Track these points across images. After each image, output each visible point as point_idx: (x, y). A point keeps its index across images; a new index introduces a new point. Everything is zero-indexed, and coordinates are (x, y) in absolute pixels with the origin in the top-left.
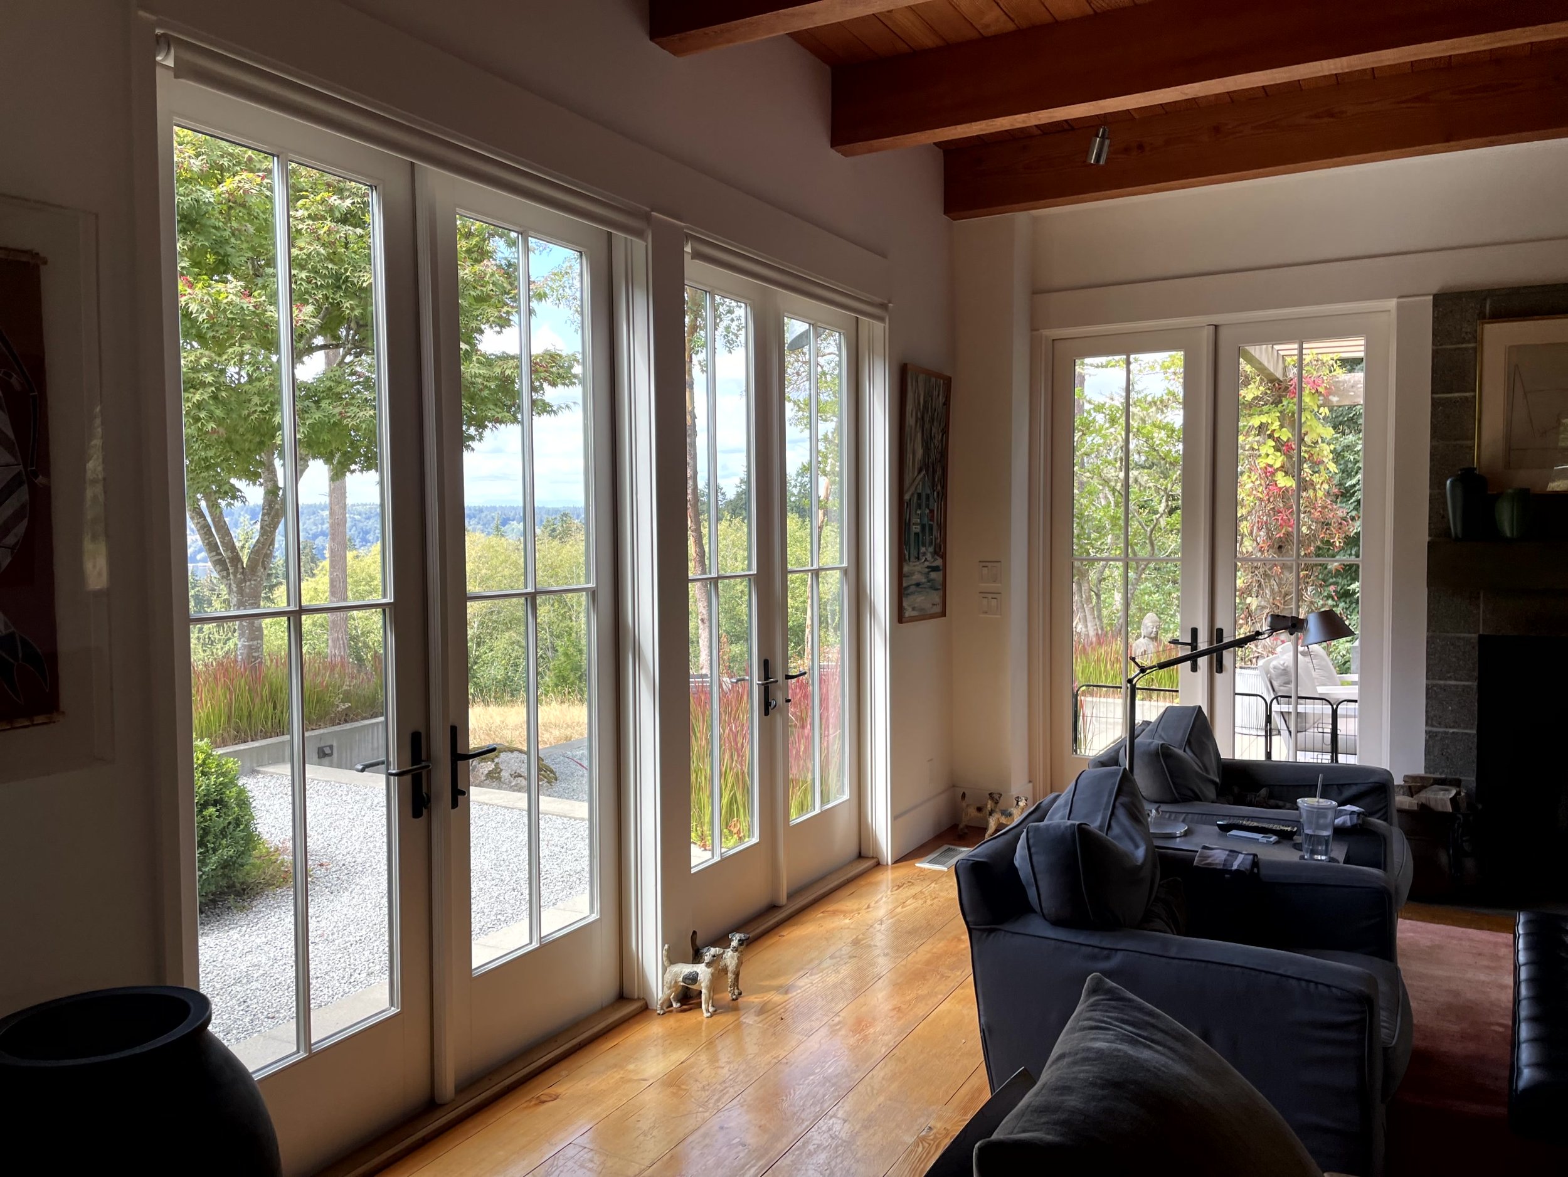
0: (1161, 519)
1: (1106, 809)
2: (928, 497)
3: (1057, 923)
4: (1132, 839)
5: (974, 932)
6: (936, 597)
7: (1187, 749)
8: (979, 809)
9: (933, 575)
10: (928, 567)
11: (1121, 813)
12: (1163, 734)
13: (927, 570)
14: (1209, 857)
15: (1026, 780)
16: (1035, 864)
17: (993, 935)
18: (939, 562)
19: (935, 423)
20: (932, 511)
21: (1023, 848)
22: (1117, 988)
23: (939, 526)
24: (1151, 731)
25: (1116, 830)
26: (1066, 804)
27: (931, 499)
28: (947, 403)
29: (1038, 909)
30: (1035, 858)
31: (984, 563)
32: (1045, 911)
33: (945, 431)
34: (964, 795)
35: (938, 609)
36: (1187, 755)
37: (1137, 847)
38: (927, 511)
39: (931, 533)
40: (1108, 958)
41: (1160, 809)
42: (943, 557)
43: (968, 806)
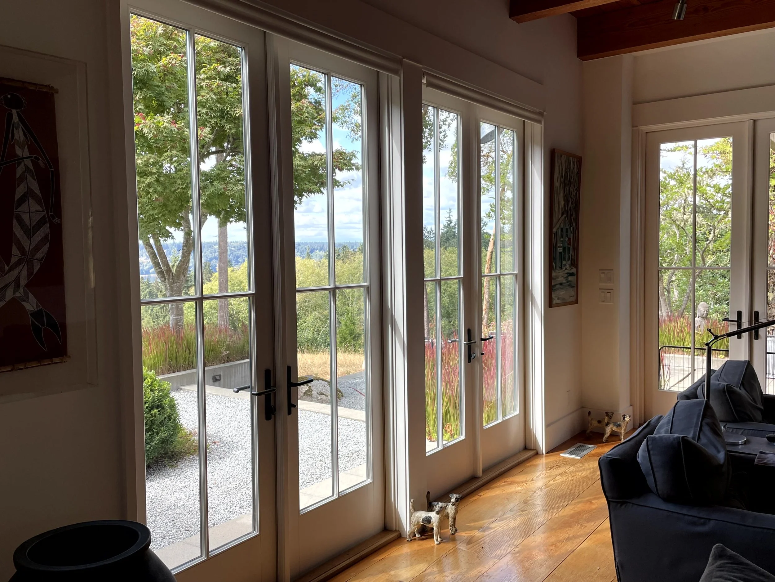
0: (710, 245)
1: (696, 426)
2: (567, 232)
3: (667, 499)
4: (716, 447)
5: (612, 504)
6: (572, 292)
7: (742, 388)
8: (599, 422)
9: (570, 278)
10: (567, 273)
11: (706, 429)
12: (725, 378)
13: (566, 275)
14: (765, 459)
15: (629, 405)
16: (653, 461)
17: (623, 506)
18: (574, 270)
19: (572, 185)
20: (569, 239)
21: (643, 451)
23: (574, 248)
24: (717, 376)
25: (704, 440)
26: (668, 423)
27: (569, 231)
28: (579, 173)
29: (655, 491)
30: (652, 457)
31: (603, 271)
32: (660, 492)
33: (578, 190)
34: (589, 413)
35: (573, 299)
36: (742, 392)
37: (719, 452)
38: (567, 239)
39: (569, 253)
41: (726, 427)
42: (577, 267)
43: (592, 419)
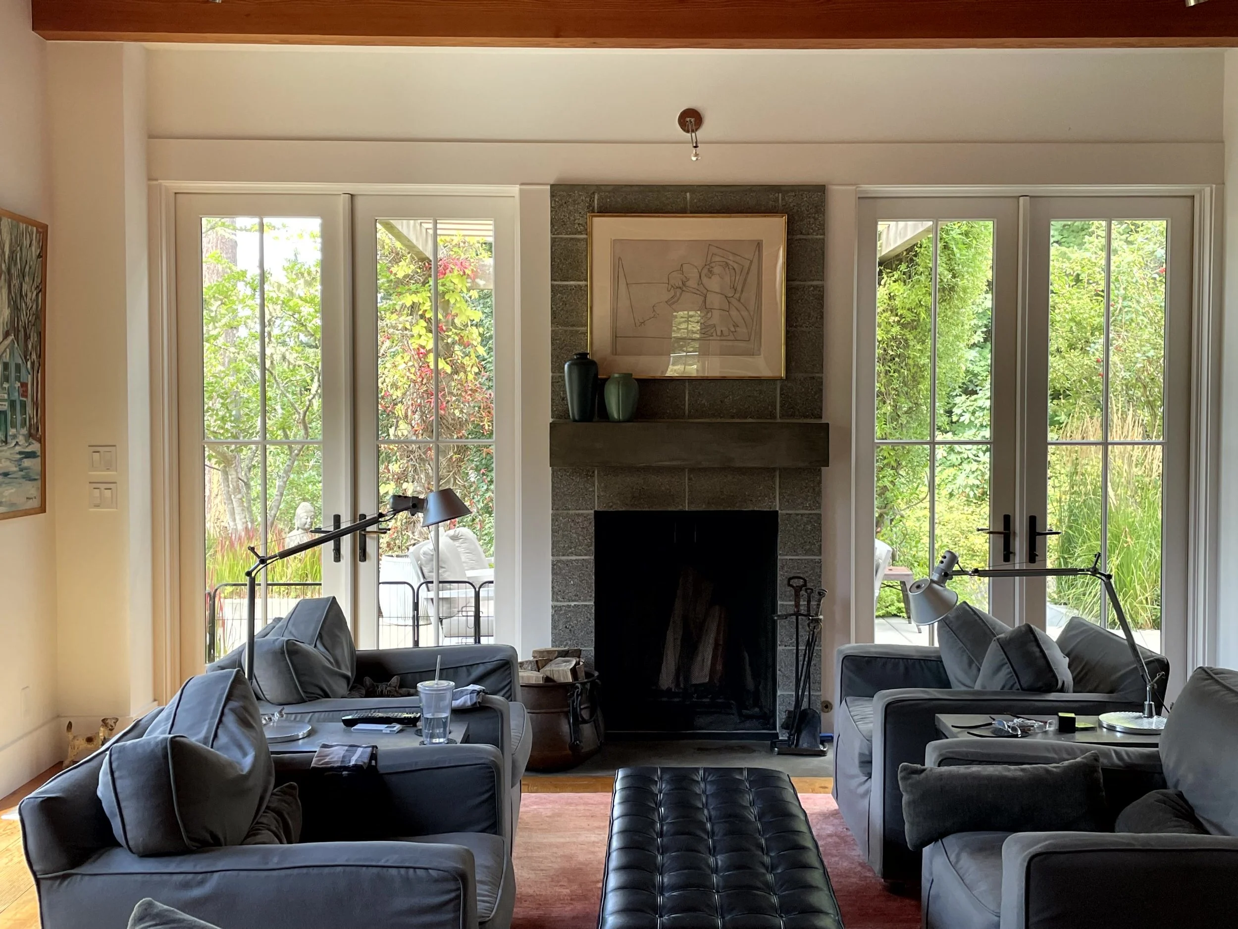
0: (314, 401)
1: (213, 718)
2: (18, 368)
3: (147, 854)
4: (240, 747)
5: (43, 883)
6: (32, 489)
7: (319, 645)
8: (90, 740)
9: (27, 463)
10: (20, 453)
11: (230, 720)
12: (293, 631)
13: (19, 456)
14: (327, 756)
15: (151, 698)
16: (119, 790)
17: (66, 883)
18: (35, 447)
19: (27, 279)
20: (24, 385)
21: (105, 774)
22: (167, 910)
23: (35, 404)
24: (281, 627)
25: (223, 739)
26: (167, 719)
27: (23, 370)
28: (42, 255)
29: (123, 842)
30: (118, 783)
31: (96, 448)
32: (131, 843)
33: (41, 289)
34: (70, 725)
35: (35, 503)
36: (317, 651)
37: (245, 754)
38: (18, 384)
39: (23, 411)
40: (201, 883)
41: (283, 712)
42: (42, 440)
